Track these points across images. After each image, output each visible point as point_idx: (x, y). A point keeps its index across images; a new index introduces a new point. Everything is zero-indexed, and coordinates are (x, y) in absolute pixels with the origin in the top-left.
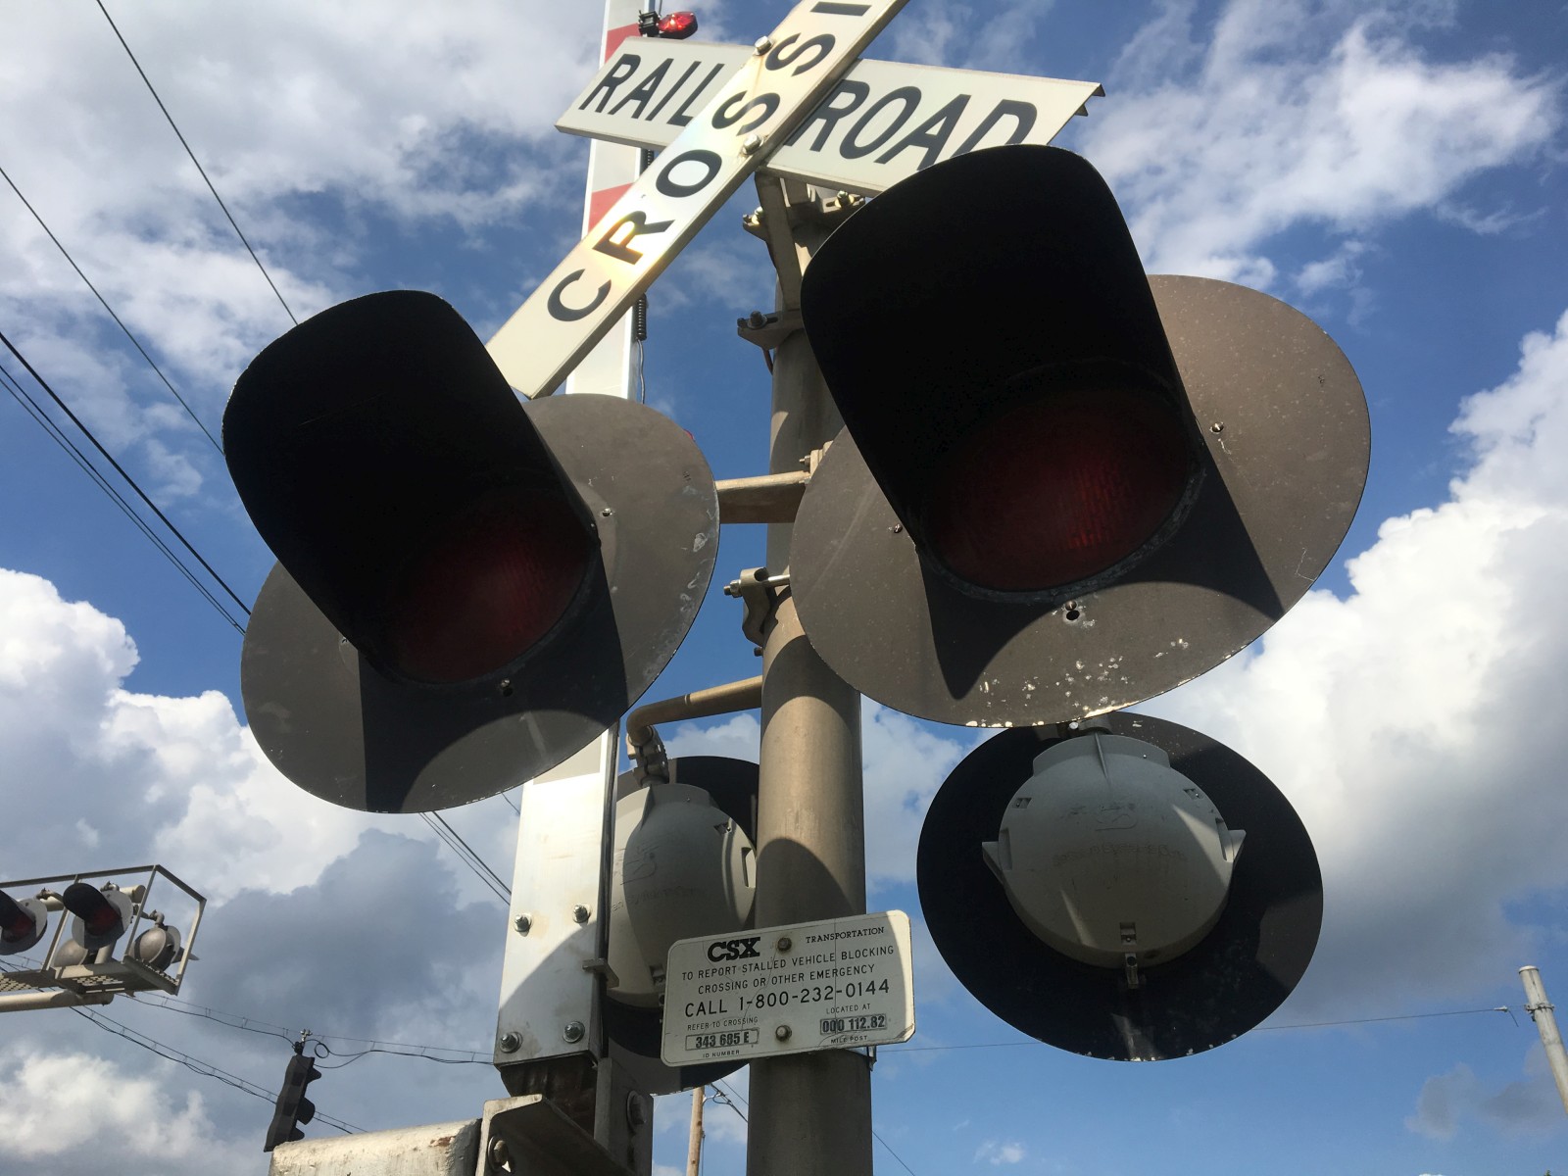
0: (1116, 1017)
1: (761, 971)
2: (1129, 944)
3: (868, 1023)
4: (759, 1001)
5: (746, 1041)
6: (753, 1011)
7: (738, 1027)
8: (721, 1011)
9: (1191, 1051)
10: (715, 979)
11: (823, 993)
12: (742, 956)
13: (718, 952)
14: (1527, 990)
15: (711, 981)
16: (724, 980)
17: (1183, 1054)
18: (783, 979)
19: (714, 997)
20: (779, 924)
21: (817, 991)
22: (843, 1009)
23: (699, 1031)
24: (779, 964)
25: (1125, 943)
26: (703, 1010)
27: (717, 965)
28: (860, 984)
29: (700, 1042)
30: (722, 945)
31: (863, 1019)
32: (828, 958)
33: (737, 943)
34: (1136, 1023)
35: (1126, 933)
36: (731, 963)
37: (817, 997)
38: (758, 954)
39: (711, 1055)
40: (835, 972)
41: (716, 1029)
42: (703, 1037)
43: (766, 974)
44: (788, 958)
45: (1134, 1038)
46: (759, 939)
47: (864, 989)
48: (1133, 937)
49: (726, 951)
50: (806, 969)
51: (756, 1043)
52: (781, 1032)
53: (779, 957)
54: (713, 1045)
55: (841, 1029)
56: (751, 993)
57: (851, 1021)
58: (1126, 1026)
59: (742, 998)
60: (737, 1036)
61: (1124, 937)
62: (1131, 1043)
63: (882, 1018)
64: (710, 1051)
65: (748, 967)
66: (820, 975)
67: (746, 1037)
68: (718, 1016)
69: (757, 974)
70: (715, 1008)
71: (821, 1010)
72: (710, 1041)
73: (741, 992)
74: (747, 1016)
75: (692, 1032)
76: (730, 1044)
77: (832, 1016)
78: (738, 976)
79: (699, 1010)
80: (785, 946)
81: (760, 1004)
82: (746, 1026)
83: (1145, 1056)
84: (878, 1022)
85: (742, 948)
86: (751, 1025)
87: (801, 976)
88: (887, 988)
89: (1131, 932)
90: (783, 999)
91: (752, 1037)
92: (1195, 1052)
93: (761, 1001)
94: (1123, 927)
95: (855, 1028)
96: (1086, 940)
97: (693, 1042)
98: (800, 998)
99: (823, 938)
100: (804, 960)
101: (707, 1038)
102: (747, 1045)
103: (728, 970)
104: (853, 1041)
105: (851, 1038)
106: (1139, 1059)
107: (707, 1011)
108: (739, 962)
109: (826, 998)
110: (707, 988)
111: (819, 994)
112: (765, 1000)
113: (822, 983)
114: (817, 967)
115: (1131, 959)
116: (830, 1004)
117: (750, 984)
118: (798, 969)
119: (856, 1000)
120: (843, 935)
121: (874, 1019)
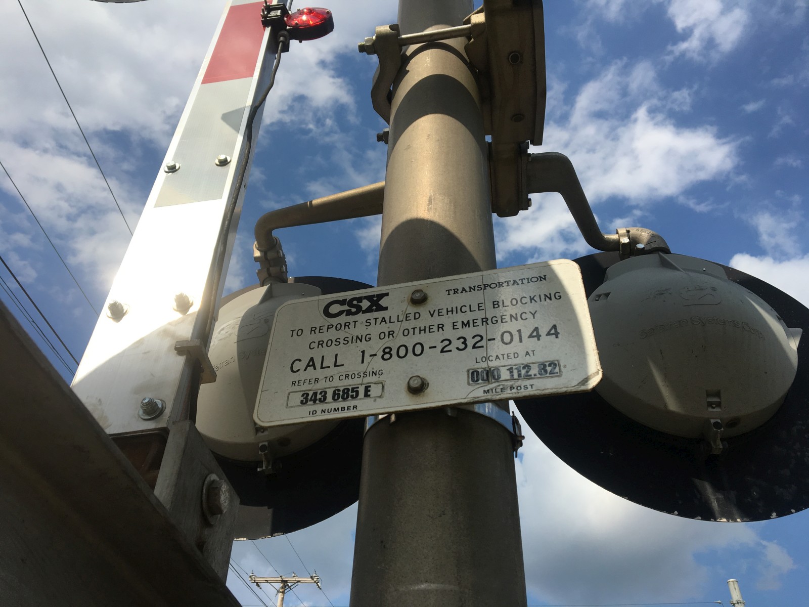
0: (697, 481)
1: (388, 324)
2: (714, 410)
3: (534, 371)
4: (385, 353)
5: (367, 395)
6: (378, 364)
7: (357, 381)
8: (336, 366)
9: (774, 514)
10: (333, 334)
11: (470, 343)
12: (364, 312)
13: (334, 309)
14: (732, 593)
15: (325, 337)
16: (342, 334)
17: (768, 517)
18: (417, 331)
19: (329, 353)
20: (412, 281)
21: (462, 340)
22: (497, 357)
23: (305, 387)
24: (412, 316)
25: (710, 409)
26: (314, 365)
27: (335, 321)
28: (519, 331)
29: (306, 399)
30: (342, 302)
31: (527, 367)
32: (474, 307)
33: (360, 300)
34: (718, 487)
35: (711, 400)
36: (351, 319)
37: (463, 346)
38: (386, 309)
39: (319, 412)
40: (485, 321)
41: (328, 384)
42: (311, 393)
43: (395, 327)
44: (423, 310)
45: (718, 500)
46: (387, 294)
47: (525, 335)
48: (719, 405)
49: (346, 307)
50: (447, 320)
51: (380, 397)
52: (416, 383)
53: (412, 310)
54: (323, 400)
55: (497, 379)
56: (376, 346)
57: (511, 370)
58: (709, 490)
59: (363, 352)
60: (355, 390)
61: (710, 404)
62: (715, 505)
63: (553, 364)
64: (319, 407)
65: (373, 322)
66: (465, 325)
67: (367, 389)
68: (333, 371)
69: (385, 328)
70: (329, 362)
71: (470, 360)
72: (319, 396)
73: (363, 345)
74: (370, 369)
75: (296, 388)
76: (344, 399)
77: (484, 365)
78: (360, 330)
79: (308, 365)
80: (419, 300)
81: (387, 356)
82: (367, 380)
83: (731, 517)
84: (549, 369)
85: (365, 304)
86: (374, 379)
87: (441, 327)
88: (557, 334)
89: (716, 400)
90: (418, 350)
91: (375, 391)
92: (779, 515)
93: (389, 353)
94: (709, 395)
95: (516, 376)
96: (672, 405)
97: (297, 398)
98: (439, 348)
99: (468, 289)
100: (444, 311)
101: (315, 394)
102: (367, 400)
103: (347, 325)
104: (514, 391)
105: (512, 388)
106: (725, 520)
107: (318, 365)
108: (361, 317)
109: (474, 347)
110: (320, 344)
111: (465, 343)
112: (394, 352)
113: (468, 333)
114: (460, 318)
115: (716, 425)
116: (480, 353)
117: (375, 337)
118: (437, 320)
119: (515, 347)
120: (493, 286)
121: (543, 367)
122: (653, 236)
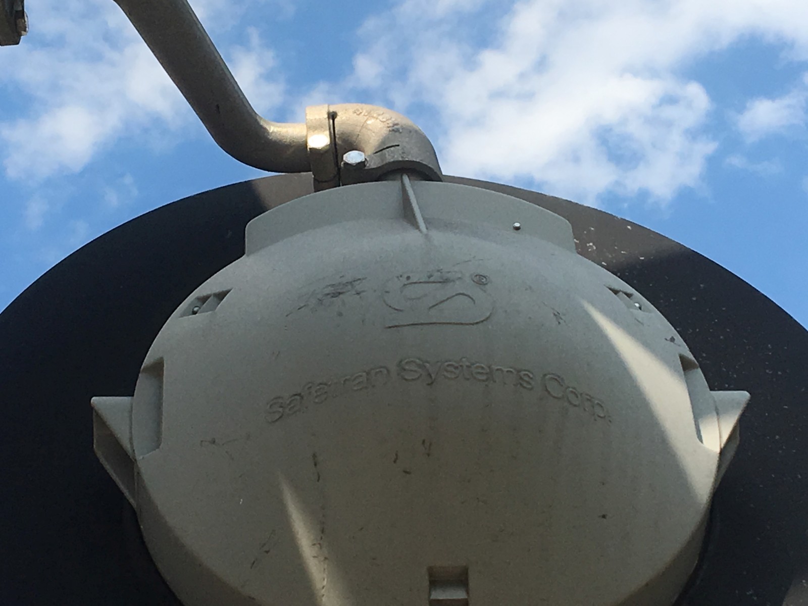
122: (395, 130)
